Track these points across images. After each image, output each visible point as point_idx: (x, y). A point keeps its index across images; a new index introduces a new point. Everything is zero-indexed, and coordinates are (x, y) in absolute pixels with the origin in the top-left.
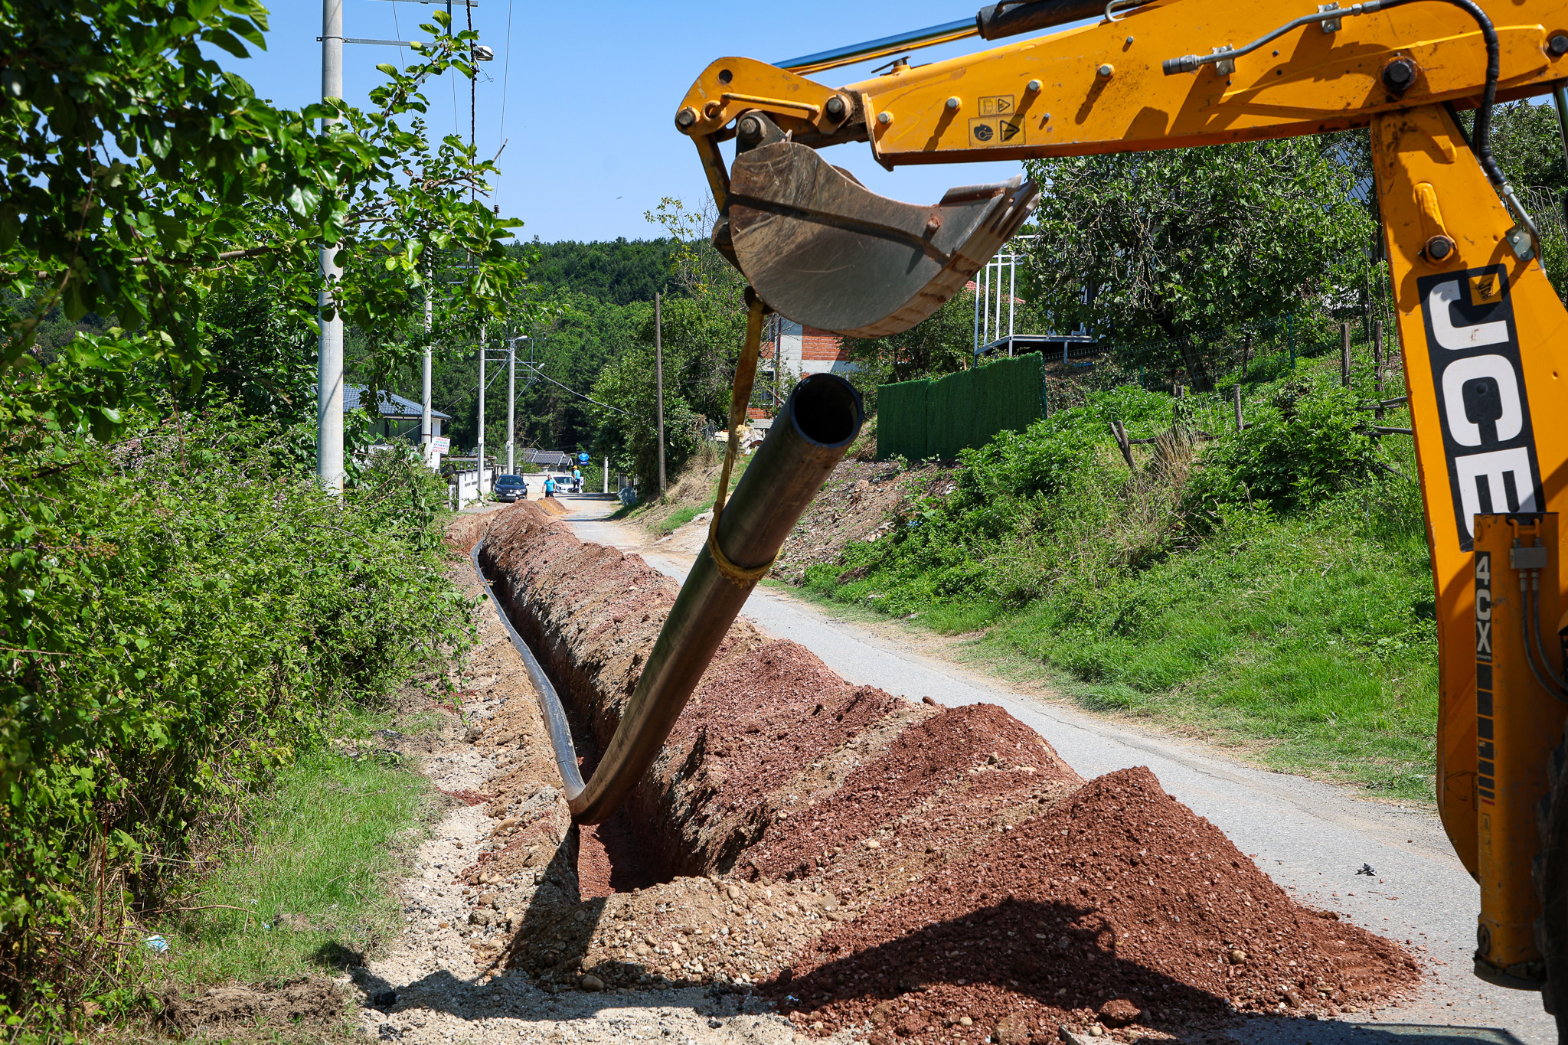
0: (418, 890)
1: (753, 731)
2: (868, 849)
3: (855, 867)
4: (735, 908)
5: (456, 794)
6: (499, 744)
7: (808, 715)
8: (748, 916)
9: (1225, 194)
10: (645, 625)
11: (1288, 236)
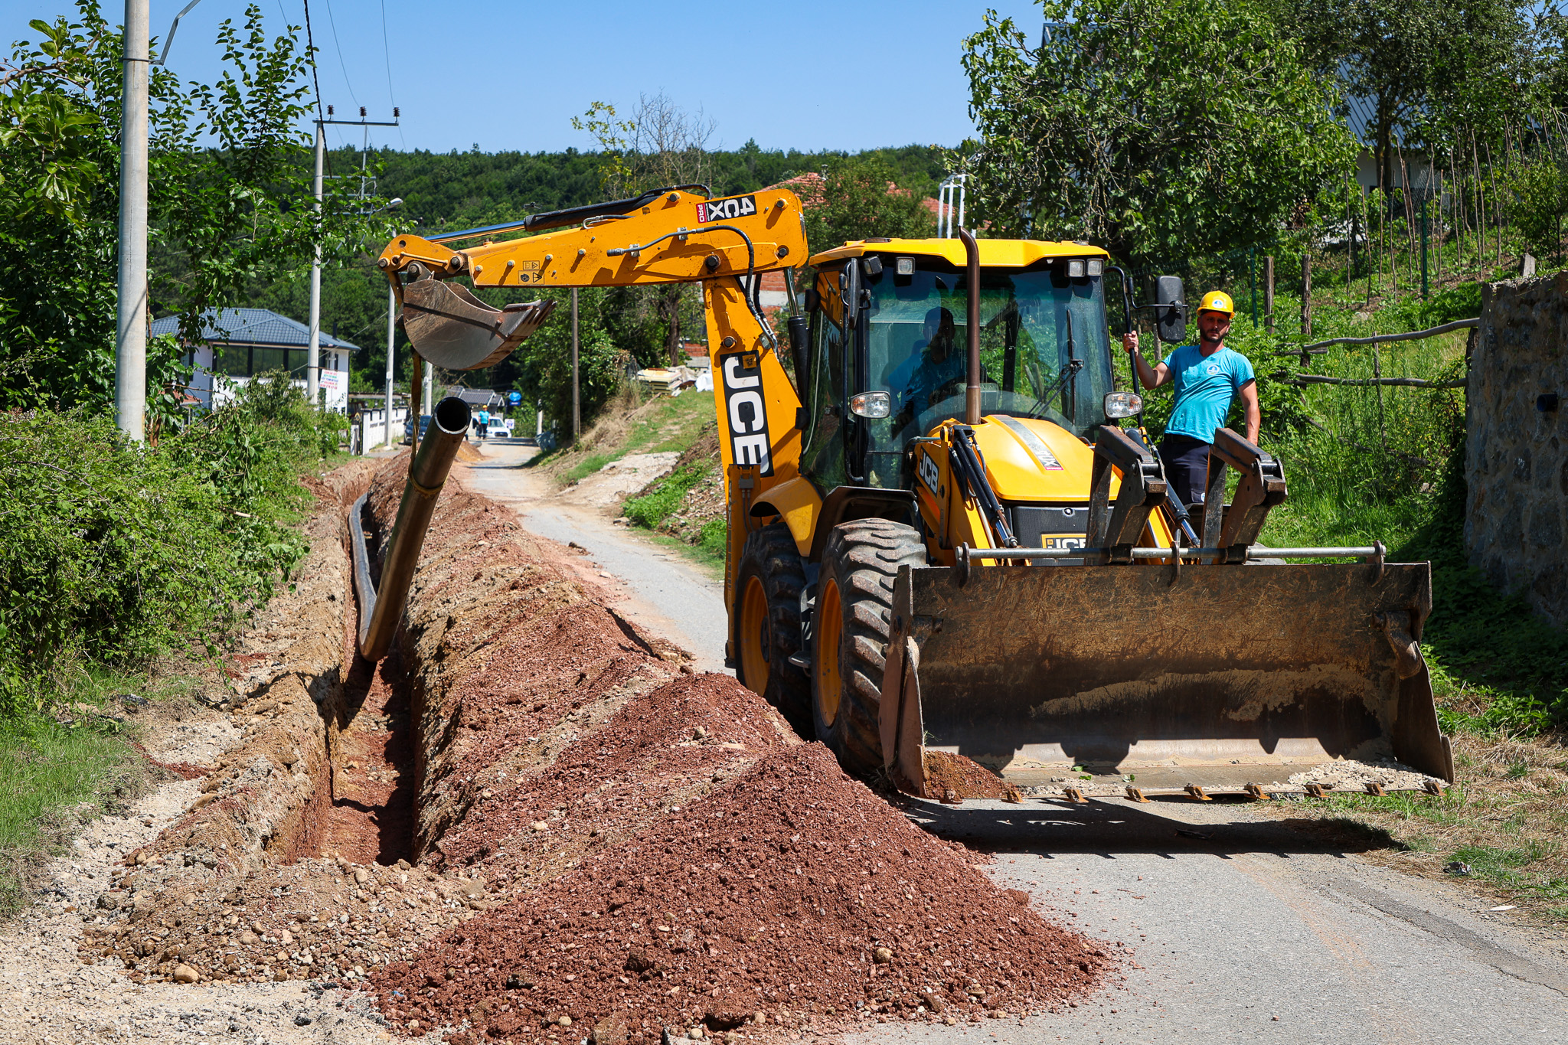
0: (62, 870)
1: (514, 702)
2: (534, 831)
3: (517, 851)
4: (360, 893)
5: (173, 767)
6: (257, 713)
7: (570, 684)
8: (374, 902)
9: (1192, 109)
10: (476, 584)
11: (1260, 158)
